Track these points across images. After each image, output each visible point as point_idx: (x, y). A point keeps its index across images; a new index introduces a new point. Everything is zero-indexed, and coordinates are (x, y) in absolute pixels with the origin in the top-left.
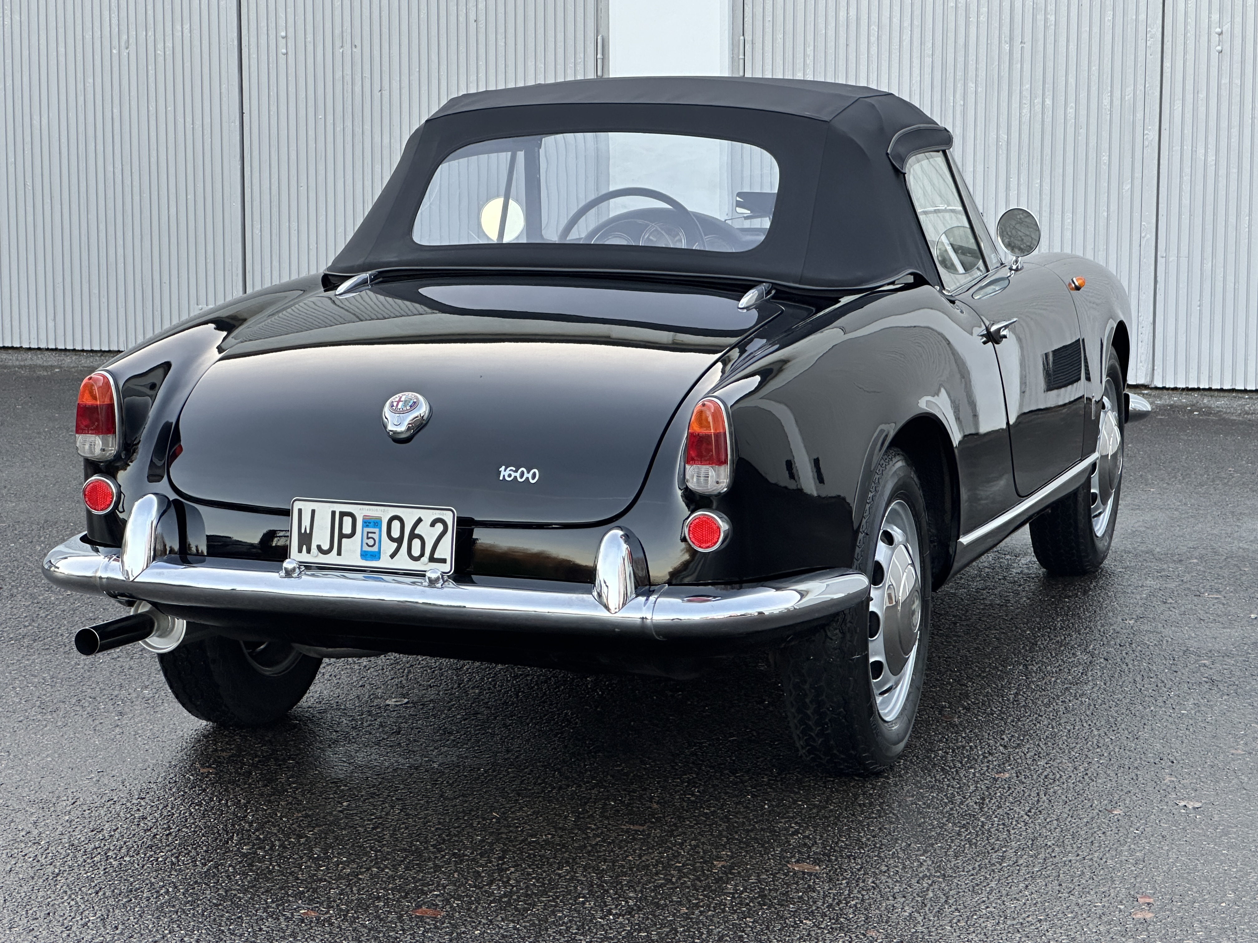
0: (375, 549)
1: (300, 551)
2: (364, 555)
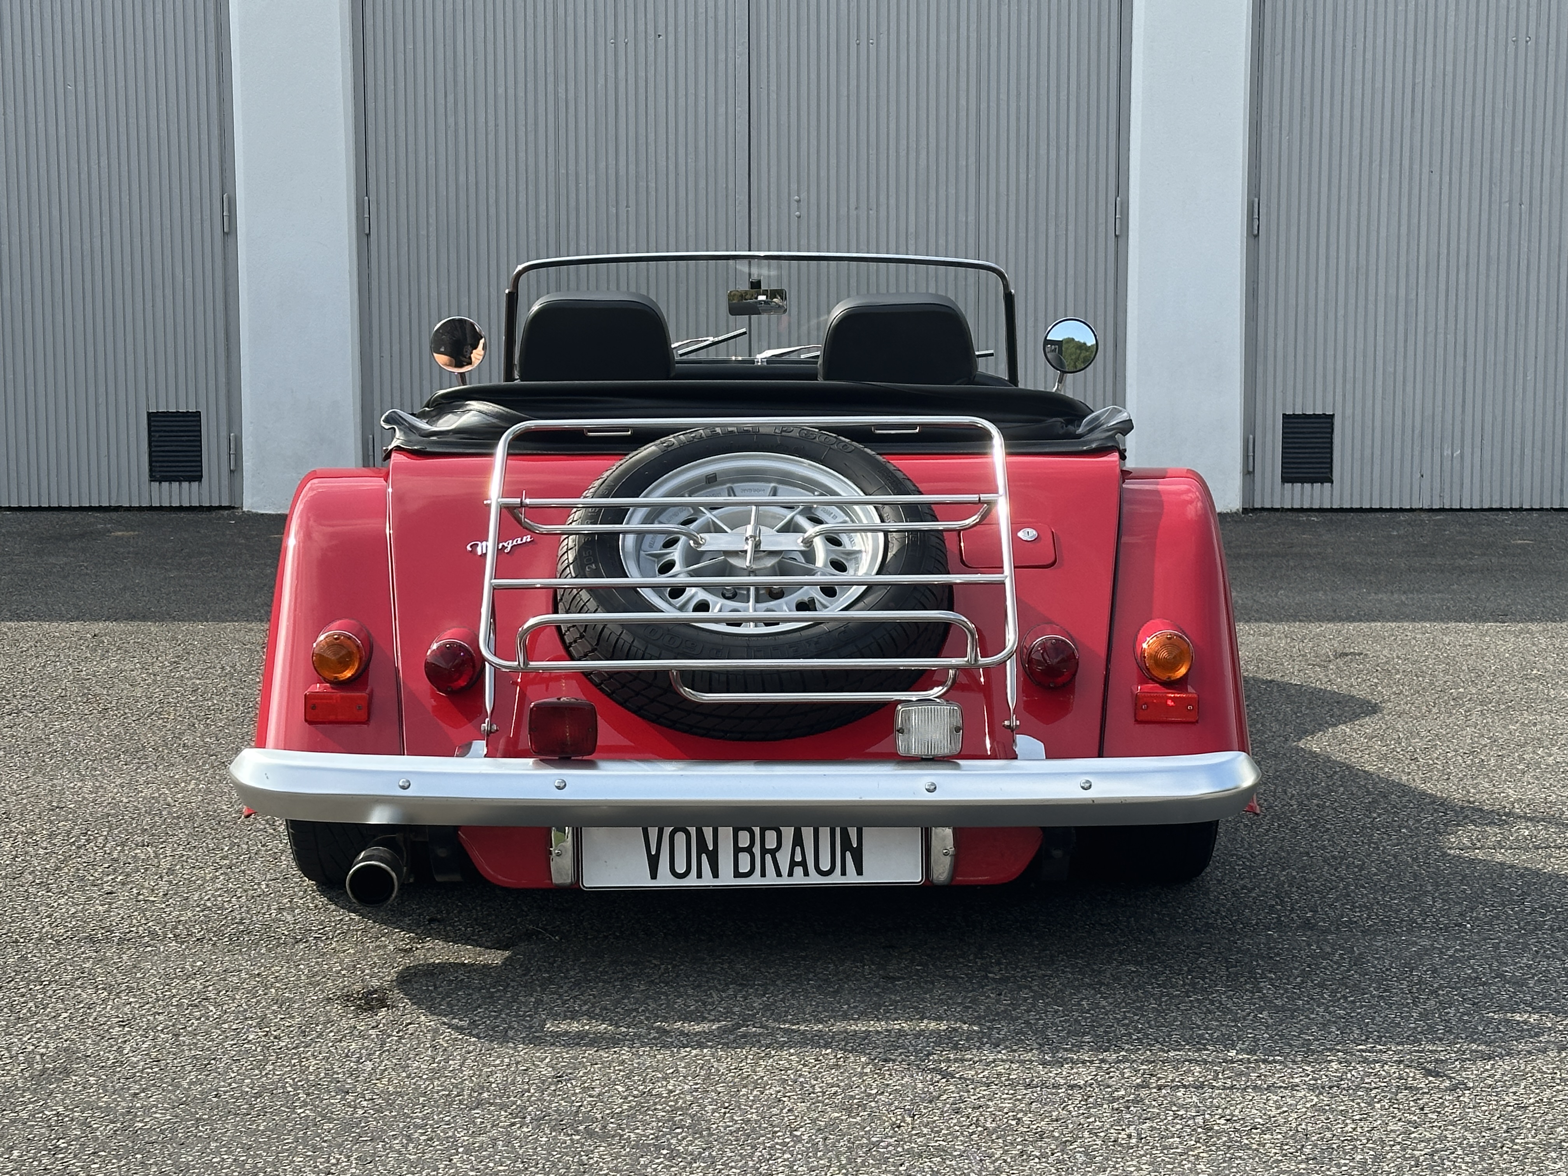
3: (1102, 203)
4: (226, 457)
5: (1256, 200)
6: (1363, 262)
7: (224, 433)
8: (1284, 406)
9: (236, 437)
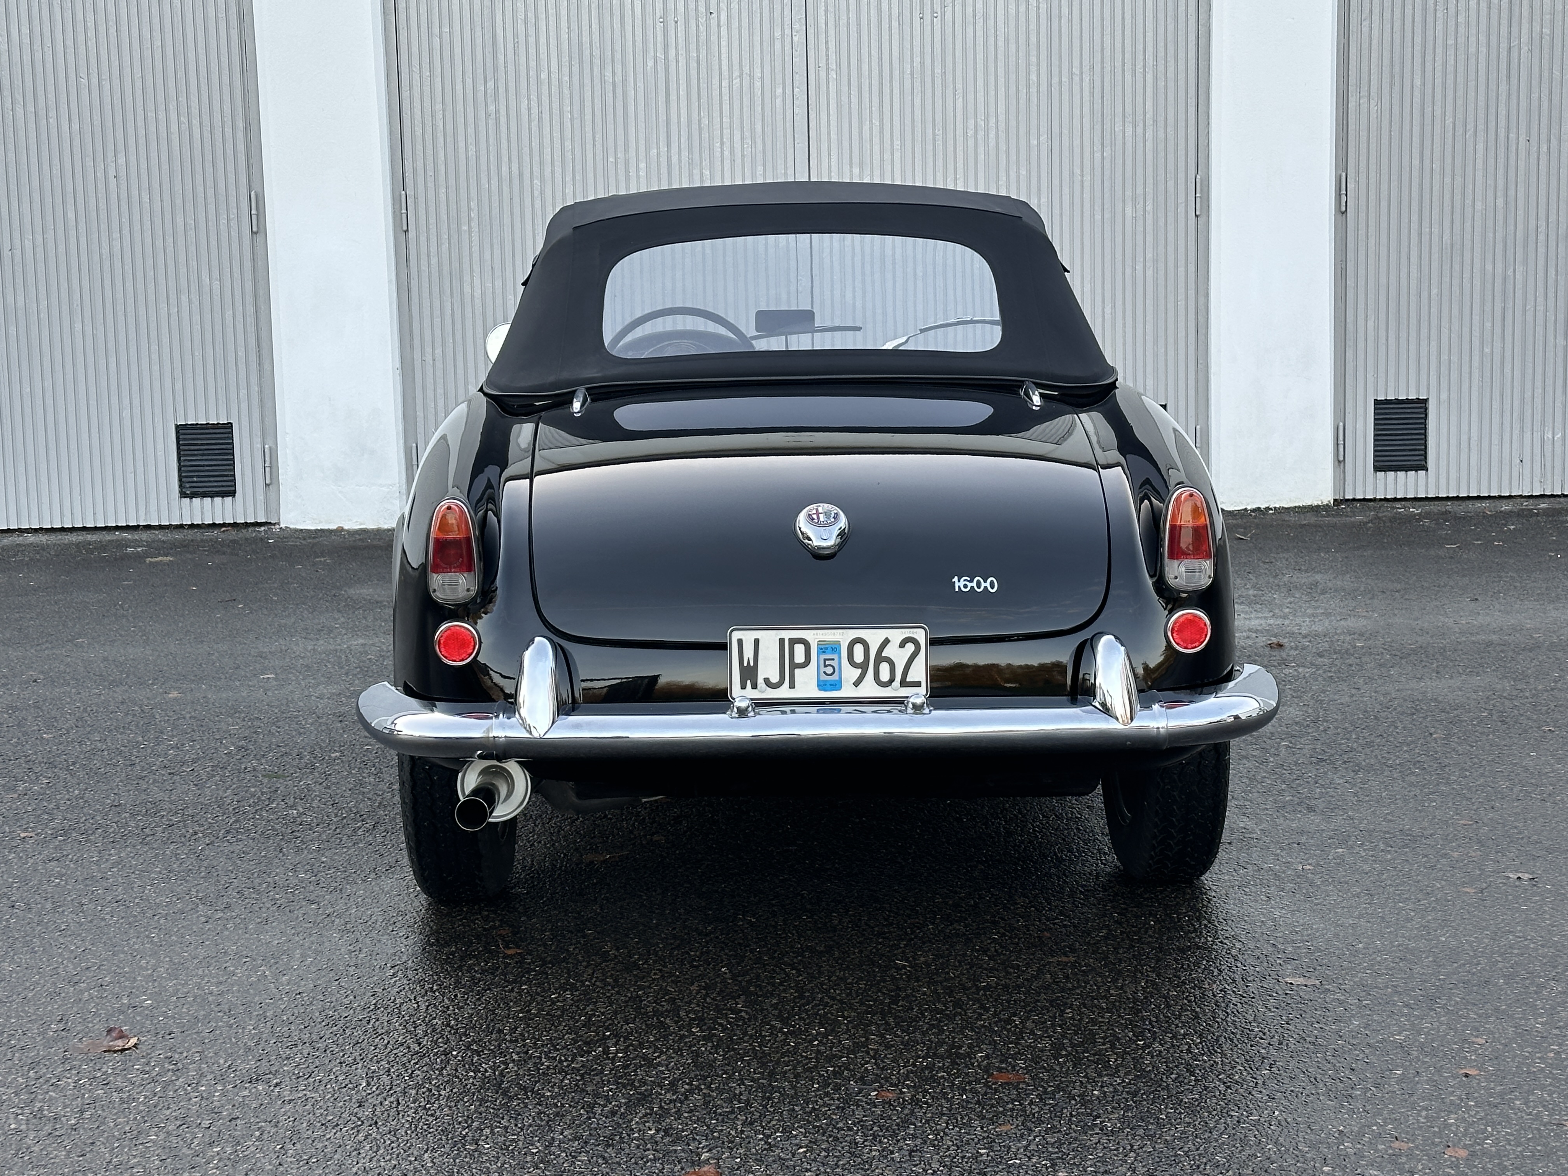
0: (835, 677)
1: (743, 687)
2: (822, 686)
3: (1181, 181)
4: (262, 470)
5: (1344, 174)
6: (1457, 238)
7: (258, 446)
8: (1376, 392)
9: (270, 448)
